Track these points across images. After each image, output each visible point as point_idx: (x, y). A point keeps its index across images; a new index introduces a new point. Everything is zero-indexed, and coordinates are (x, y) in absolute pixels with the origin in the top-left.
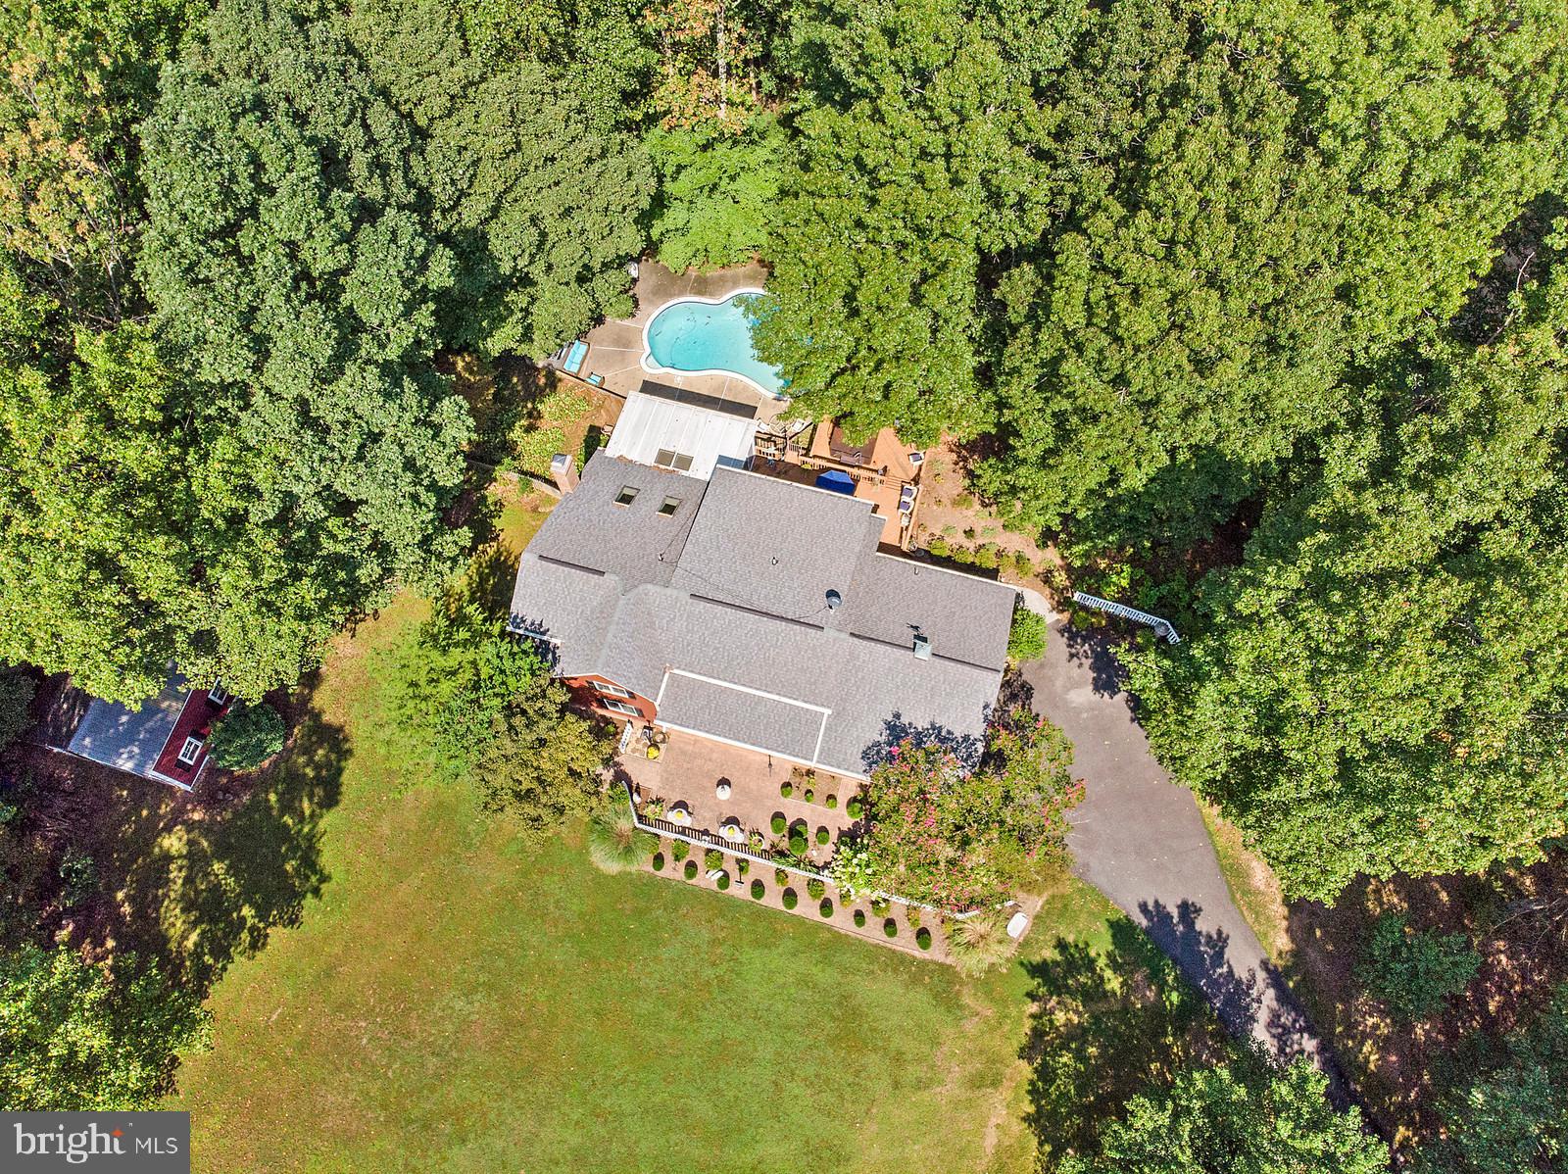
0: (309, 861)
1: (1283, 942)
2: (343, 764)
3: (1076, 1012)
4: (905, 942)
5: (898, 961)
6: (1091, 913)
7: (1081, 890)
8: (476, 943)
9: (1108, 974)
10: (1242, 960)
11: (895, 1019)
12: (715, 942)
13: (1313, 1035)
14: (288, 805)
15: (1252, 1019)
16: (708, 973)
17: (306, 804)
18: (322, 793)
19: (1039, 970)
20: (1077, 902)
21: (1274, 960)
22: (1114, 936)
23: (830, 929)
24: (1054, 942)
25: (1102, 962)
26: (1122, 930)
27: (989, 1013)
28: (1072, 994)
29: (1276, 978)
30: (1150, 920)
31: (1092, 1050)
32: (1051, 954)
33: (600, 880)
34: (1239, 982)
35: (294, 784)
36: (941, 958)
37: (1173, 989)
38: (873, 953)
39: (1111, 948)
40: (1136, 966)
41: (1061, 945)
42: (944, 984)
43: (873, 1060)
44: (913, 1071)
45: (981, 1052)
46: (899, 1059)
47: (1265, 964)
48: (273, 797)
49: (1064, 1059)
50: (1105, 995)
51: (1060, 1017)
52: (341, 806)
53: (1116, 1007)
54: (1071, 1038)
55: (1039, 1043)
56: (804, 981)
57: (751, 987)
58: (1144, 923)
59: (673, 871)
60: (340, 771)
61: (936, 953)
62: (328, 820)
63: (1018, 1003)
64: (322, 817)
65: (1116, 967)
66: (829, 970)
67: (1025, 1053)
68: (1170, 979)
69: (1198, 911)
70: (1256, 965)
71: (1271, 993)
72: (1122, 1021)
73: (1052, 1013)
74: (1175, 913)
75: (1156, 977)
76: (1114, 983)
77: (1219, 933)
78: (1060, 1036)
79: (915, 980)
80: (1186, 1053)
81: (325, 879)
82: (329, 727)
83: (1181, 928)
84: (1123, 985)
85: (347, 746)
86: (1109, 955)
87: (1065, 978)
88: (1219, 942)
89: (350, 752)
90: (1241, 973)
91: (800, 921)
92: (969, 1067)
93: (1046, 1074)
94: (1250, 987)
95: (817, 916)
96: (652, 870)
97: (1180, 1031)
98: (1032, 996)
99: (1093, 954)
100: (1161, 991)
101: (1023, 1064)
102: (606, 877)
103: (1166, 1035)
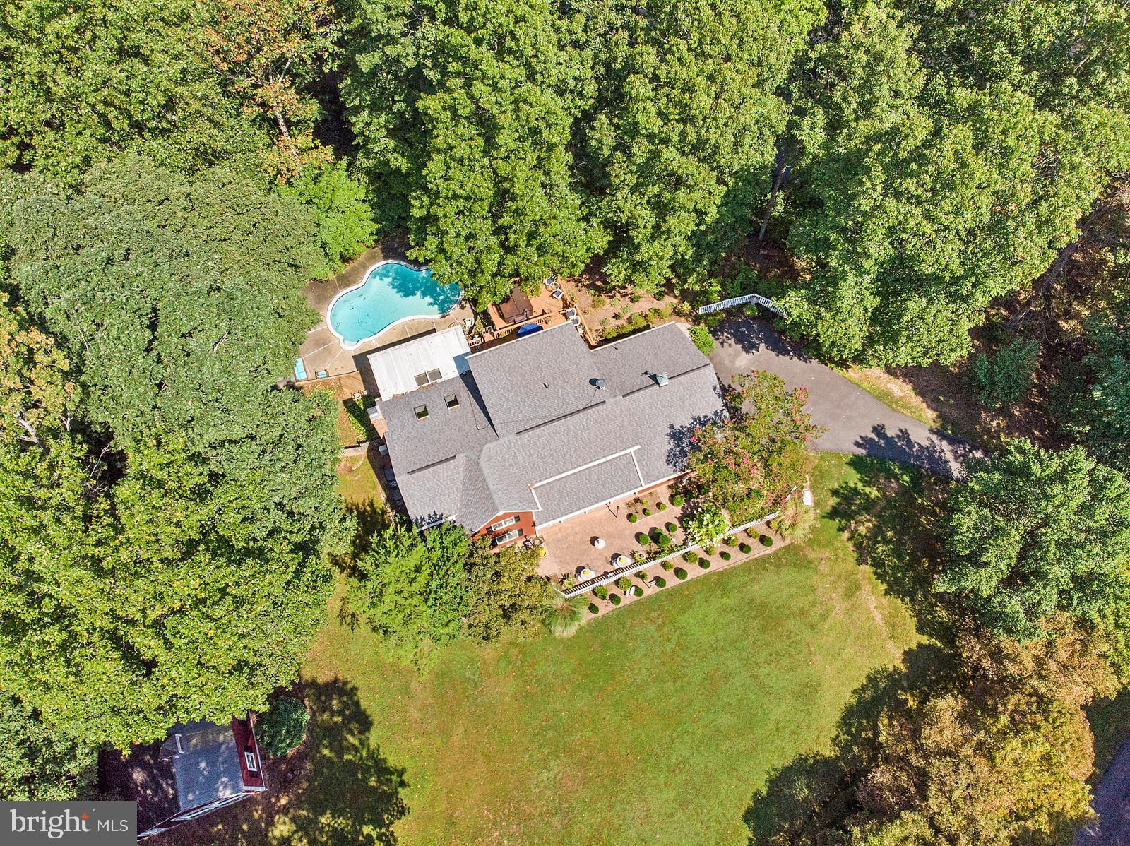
0: (382, 769)
1: (931, 414)
2: (356, 698)
3: (868, 521)
4: (758, 551)
5: (762, 562)
6: (835, 466)
7: (821, 458)
8: (525, 734)
9: (867, 490)
10: (921, 437)
11: (785, 594)
12: (660, 627)
13: (977, 450)
14: (340, 750)
15: (946, 462)
16: (669, 647)
17: (351, 739)
18: (357, 725)
19: (834, 513)
20: (825, 465)
21: (934, 426)
22: (855, 469)
23: (714, 573)
24: (830, 494)
25: (860, 486)
26: (856, 463)
27: (827, 554)
28: (859, 513)
29: (941, 433)
30: (865, 448)
31: (890, 534)
32: (833, 501)
33: (569, 644)
34: (927, 448)
35: (333, 735)
36: (782, 545)
37: (902, 474)
38: (746, 568)
39: (859, 476)
40: (877, 476)
41: (835, 493)
42: (794, 557)
43: (790, 624)
44: (815, 613)
45: (839, 577)
46: (803, 612)
47: (931, 431)
48: (326, 752)
49: (880, 549)
50: (873, 502)
51: (862, 529)
52: (376, 723)
53: (884, 503)
54: (875, 536)
55: (863, 551)
56: (723, 611)
57: (698, 636)
58: (864, 452)
59: (605, 608)
60: (357, 704)
61: (778, 544)
62: (374, 738)
63: (836, 538)
64: (368, 739)
65: (867, 483)
66: (731, 595)
67: (860, 561)
68: (897, 470)
69: (883, 427)
70: (928, 434)
71: (945, 443)
72: (892, 509)
73: (857, 530)
74: (873, 436)
75: (890, 475)
76: (874, 493)
77: (901, 430)
78: (869, 539)
79: (779, 566)
80: (931, 501)
81: (401, 772)
82: (327, 684)
83: (882, 441)
84: (878, 490)
85: (349, 686)
86: (860, 480)
87: (850, 508)
88: (904, 435)
89: (354, 689)
90: (925, 443)
91: (696, 581)
92: (839, 589)
93: (878, 563)
94: (934, 447)
95: (703, 571)
96: (593, 615)
97: (921, 494)
98: (841, 529)
99: (852, 485)
100: (897, 480)
101: (863, 567)
102: (570, 640)
103: (916, 499)
